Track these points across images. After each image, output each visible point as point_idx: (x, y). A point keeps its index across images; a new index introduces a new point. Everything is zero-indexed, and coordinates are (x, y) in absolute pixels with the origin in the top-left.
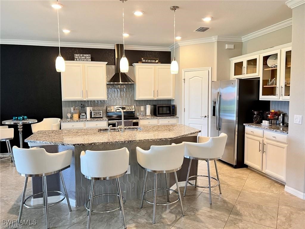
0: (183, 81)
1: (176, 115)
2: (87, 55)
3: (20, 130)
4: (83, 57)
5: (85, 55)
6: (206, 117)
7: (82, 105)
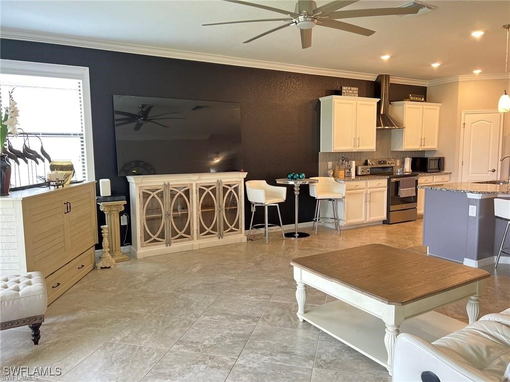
0: (462, 126)
1: (443, 169)
2: (355, 89)
3: (297, 193)
4: (351, 92)
5: (352, 89)
6: (494, 171)
7: (344, 158)
